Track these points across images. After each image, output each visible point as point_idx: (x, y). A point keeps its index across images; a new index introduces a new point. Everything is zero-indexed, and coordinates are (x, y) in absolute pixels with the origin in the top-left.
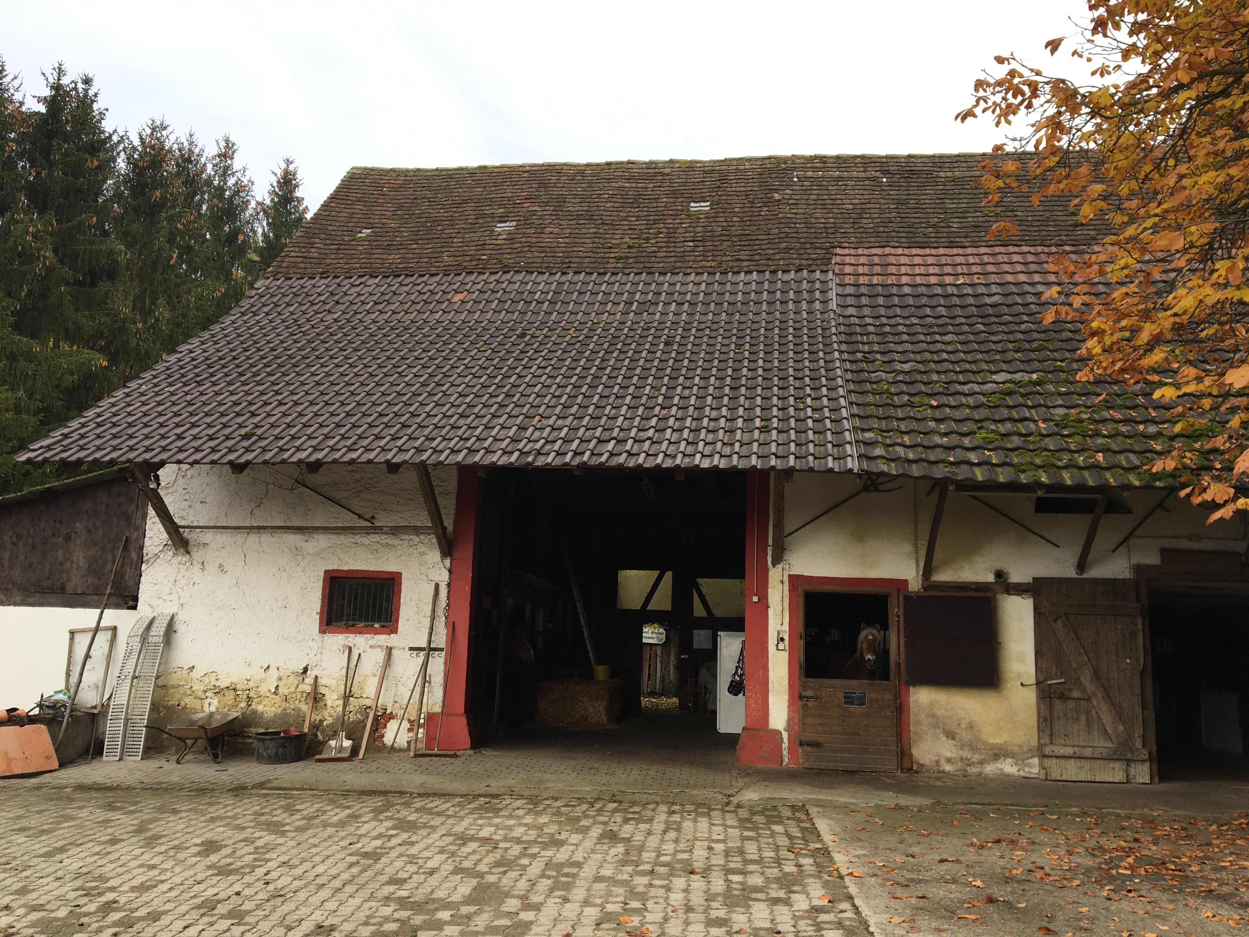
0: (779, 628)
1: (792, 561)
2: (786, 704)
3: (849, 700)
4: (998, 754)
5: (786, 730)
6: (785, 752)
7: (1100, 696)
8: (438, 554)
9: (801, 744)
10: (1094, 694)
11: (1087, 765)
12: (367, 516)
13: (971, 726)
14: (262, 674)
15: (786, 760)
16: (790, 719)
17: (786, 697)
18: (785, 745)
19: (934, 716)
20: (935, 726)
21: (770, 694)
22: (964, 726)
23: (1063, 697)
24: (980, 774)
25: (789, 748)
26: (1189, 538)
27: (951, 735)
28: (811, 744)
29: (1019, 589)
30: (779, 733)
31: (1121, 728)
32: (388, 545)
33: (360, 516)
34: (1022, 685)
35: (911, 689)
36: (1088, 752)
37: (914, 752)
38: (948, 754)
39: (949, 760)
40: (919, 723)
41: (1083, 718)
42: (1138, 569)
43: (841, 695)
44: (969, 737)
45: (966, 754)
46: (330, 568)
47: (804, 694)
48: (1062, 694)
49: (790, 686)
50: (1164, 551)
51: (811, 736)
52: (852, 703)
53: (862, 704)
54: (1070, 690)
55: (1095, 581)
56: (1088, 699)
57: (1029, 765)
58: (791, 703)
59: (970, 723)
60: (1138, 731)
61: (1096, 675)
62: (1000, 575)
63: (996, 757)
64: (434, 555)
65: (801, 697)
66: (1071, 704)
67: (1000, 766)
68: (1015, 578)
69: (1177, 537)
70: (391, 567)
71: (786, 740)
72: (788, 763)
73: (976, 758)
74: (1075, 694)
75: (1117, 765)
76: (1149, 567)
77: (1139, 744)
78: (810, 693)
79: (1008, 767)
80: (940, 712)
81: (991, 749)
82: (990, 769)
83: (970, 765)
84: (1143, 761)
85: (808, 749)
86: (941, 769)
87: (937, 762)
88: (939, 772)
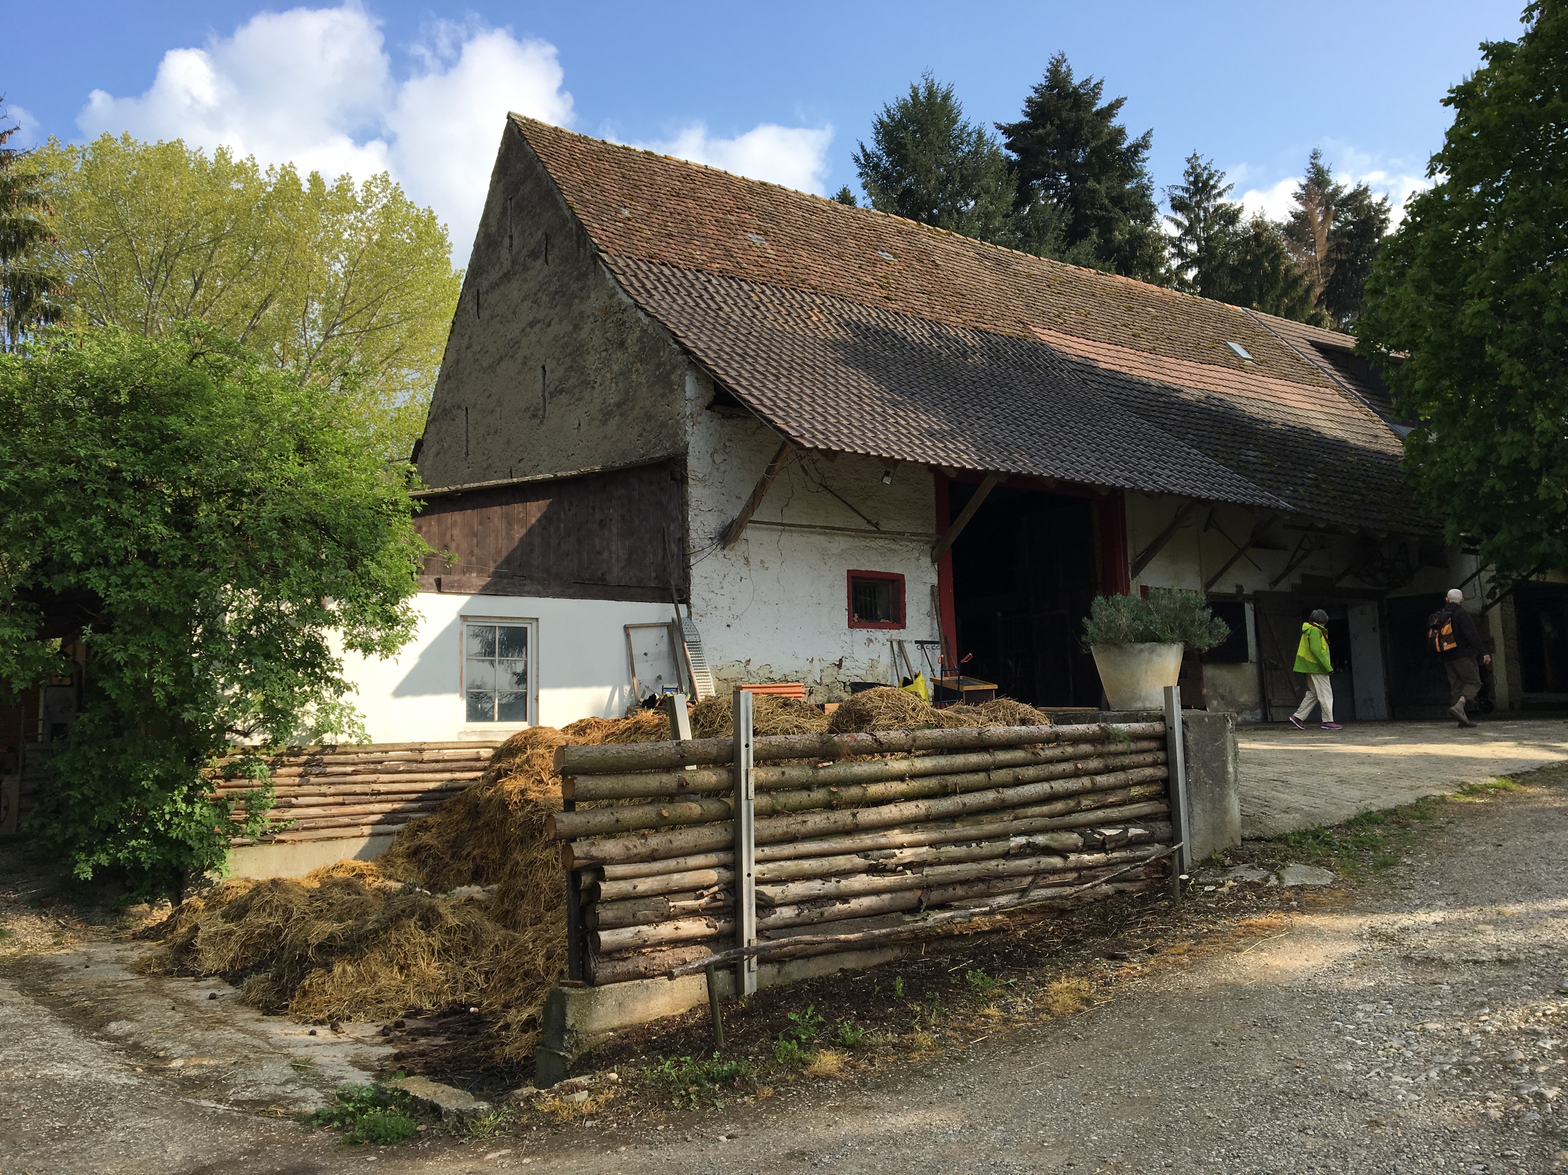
4: (1243, 708)
8: (929, 560)
12: (874, 522)
13: (1231, 691)
14: (808, 666)
20: (1216, 691)
23: (1276, 668)
27: (1222, 697)
29: (1248, 599)
32: (891, 550)
33: (869, 522)
34: (1251, 662)
35: (1203, 667)
42: (1294, 586)
44: (1230, 698)
46: (851, 568)
48: (1276, 666)
50: (1303, 576)
54: (1278, 664)
56: (1285, 669)
57: (1256, 714)
59: (1230, 688)
62: (1240, 588)
63: (1242, 710)
64: (926, 561)
66: (1278, 673)
67: (1244, 716)
68: (1246, 591)
70: (897, 570)
74: (1281, 666)
76: (1298, 585)
79: (1248, 716)
80: (1217, 682)
81: (1240, 705)
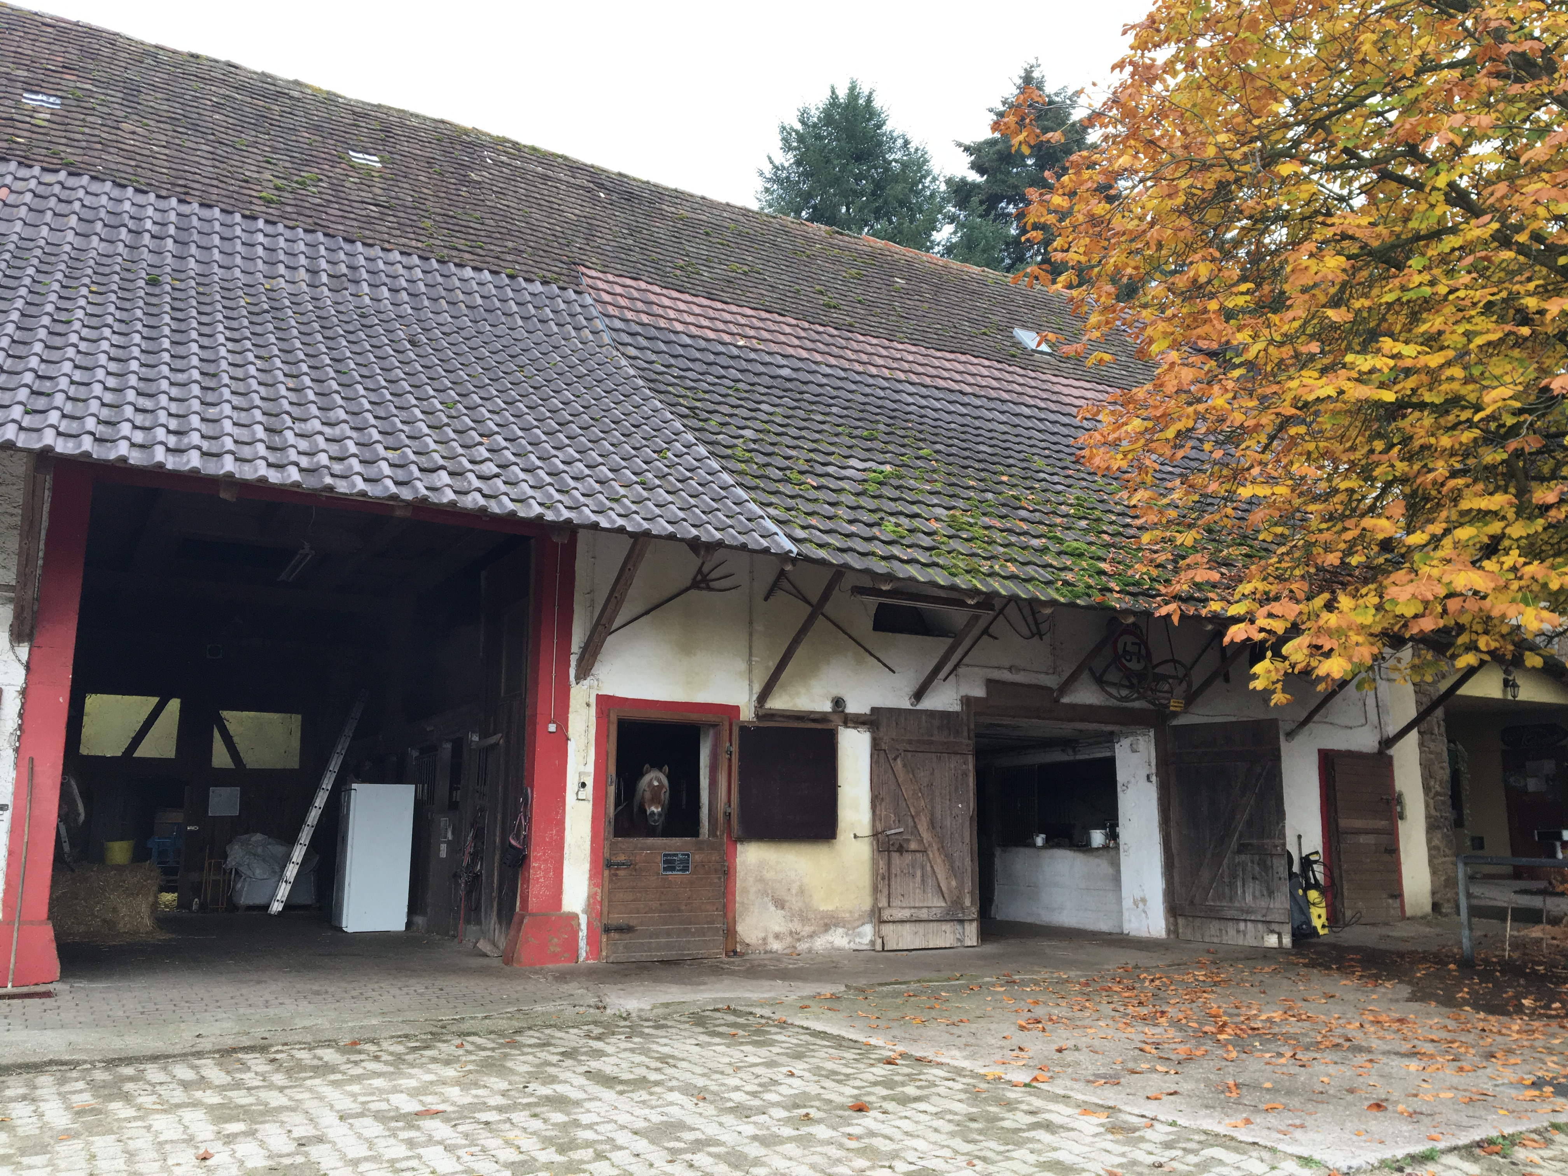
0: (582, 768)
1: (601, 677)
2: (587, 875)
3: (670, 864)
4: (829, 923)
5: (585, 912)
6: (582, 944)
7: (935, 847)
8: (5, 636)
9: (607, 930)
10: (930, 845)
11: (921, 928)
13: (802, 891)
15: (583, 954)
16: (591, 896)
17: (587, 866)
18: (583, 933)
19: (761, 880)
20: (765, 893)
21: (566, 862)
22: (794, 891)
23: (901, 850)
24: (810, 951)
25: (588, 937)
26: (1009, 669)
27: (780, 904)
28: (620, 929)
29: (856, 721)
30: (575, 916)
31: (954, 883)
34: (855, 837)
35: (739, 846)
36: (924, 914)
37: (739, 928)
38: (777, 929)
39: (777, 936)
40: (746, 891)
41: (919, 873)
42: (967, 701)
43: (660, 859)
44: (800, 904)
45: (796, 926)
47: (615, 860)
48: (901, 846)
49: (593, 850)
50: (990, 683)
51: (619, 918)
52: (672, 869)
53: (685, 869)
54: (908, 841)
55: (931, 714)
56: (924, 851)
57: (860, 935)
58: (594, 874)
59: (801, 887)
60: (968, 886)
61: (932, 824)
62: (838, 702)
63: (827, 928)
65: (609, 865)
66: (908, 857)
67: (831, 939)
68: (853, 707)
69: (999, 668)
71: (584, 926)
72: (587, 958)
73: (808, 929)
74: (913, 846)
75: (947, 927)
76: (977, 699)
77: (967, 902)
78: (622, 858)
79: (839, 939)
80: (769, 875)
81: (822, 918)
82: (821, 943)
83: (799, 940)
84: (971, 920)
85: (617, 936)
86: (768, 948)
87: (764, 939)
88: (766, 952)
